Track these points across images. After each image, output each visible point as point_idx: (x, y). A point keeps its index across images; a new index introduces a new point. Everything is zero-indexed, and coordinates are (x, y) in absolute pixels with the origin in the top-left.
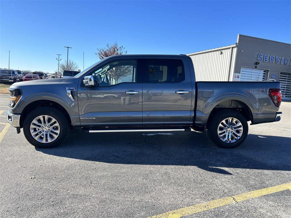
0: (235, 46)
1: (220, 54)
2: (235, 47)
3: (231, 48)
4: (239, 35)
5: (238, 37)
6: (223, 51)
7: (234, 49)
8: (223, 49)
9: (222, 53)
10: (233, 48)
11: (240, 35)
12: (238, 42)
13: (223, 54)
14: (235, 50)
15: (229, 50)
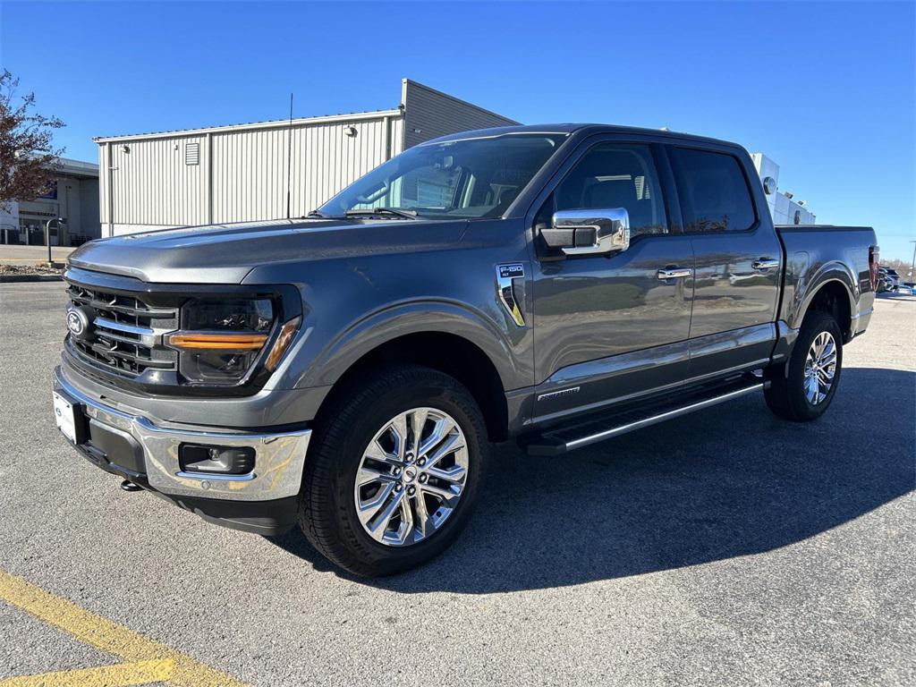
0: (397, 112)
1: (349, 135)
2: (396, 118)
3: (385, 119)
4: (405, 80)
5: (405, 87)
6: (358, 127)
7: (393, 122)
8: (356, 121)
9: (354, 133)
10: (390, 119)
11: (409, 83)
12: (404, 102)
13: (359, 135)
14: (398, 126)
15: (378, 124)
